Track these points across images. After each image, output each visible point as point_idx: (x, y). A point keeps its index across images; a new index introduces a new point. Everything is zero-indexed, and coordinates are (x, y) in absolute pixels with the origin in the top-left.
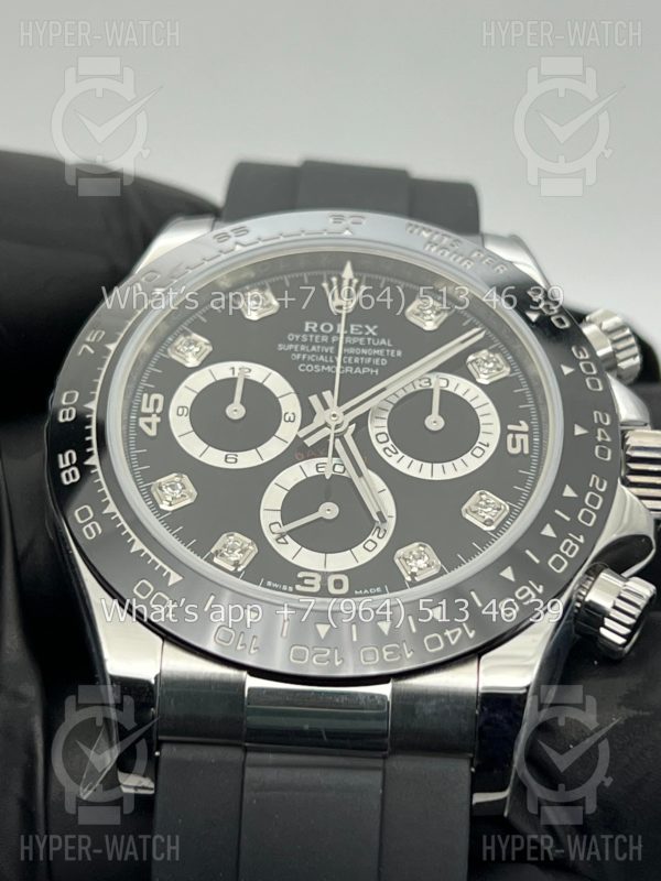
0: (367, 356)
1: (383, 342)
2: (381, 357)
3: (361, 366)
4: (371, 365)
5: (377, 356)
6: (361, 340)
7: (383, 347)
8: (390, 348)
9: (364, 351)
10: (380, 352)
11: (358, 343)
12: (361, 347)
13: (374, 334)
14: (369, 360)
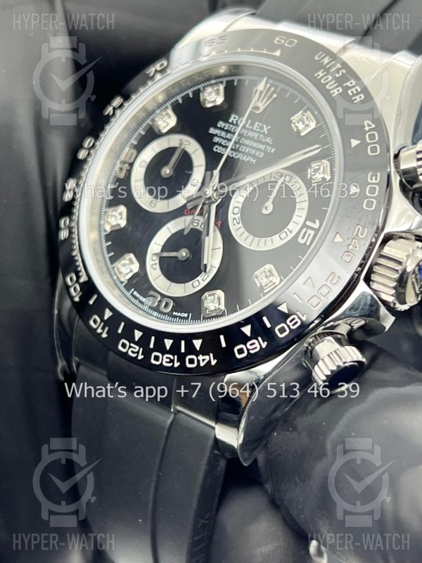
0: (254, 148)
1: (268, 140)
2: (262, 151)
3: (248, 154)
4: (254, 156)
5: (259, 150)
6: (256, 135)
7: (266, 144)
8: (270, 145)
9: (255, 145)
10: (262, 147)
11: (253, 137)
12: (255, 141)
13: (266, 132)
14: (254, 151)
